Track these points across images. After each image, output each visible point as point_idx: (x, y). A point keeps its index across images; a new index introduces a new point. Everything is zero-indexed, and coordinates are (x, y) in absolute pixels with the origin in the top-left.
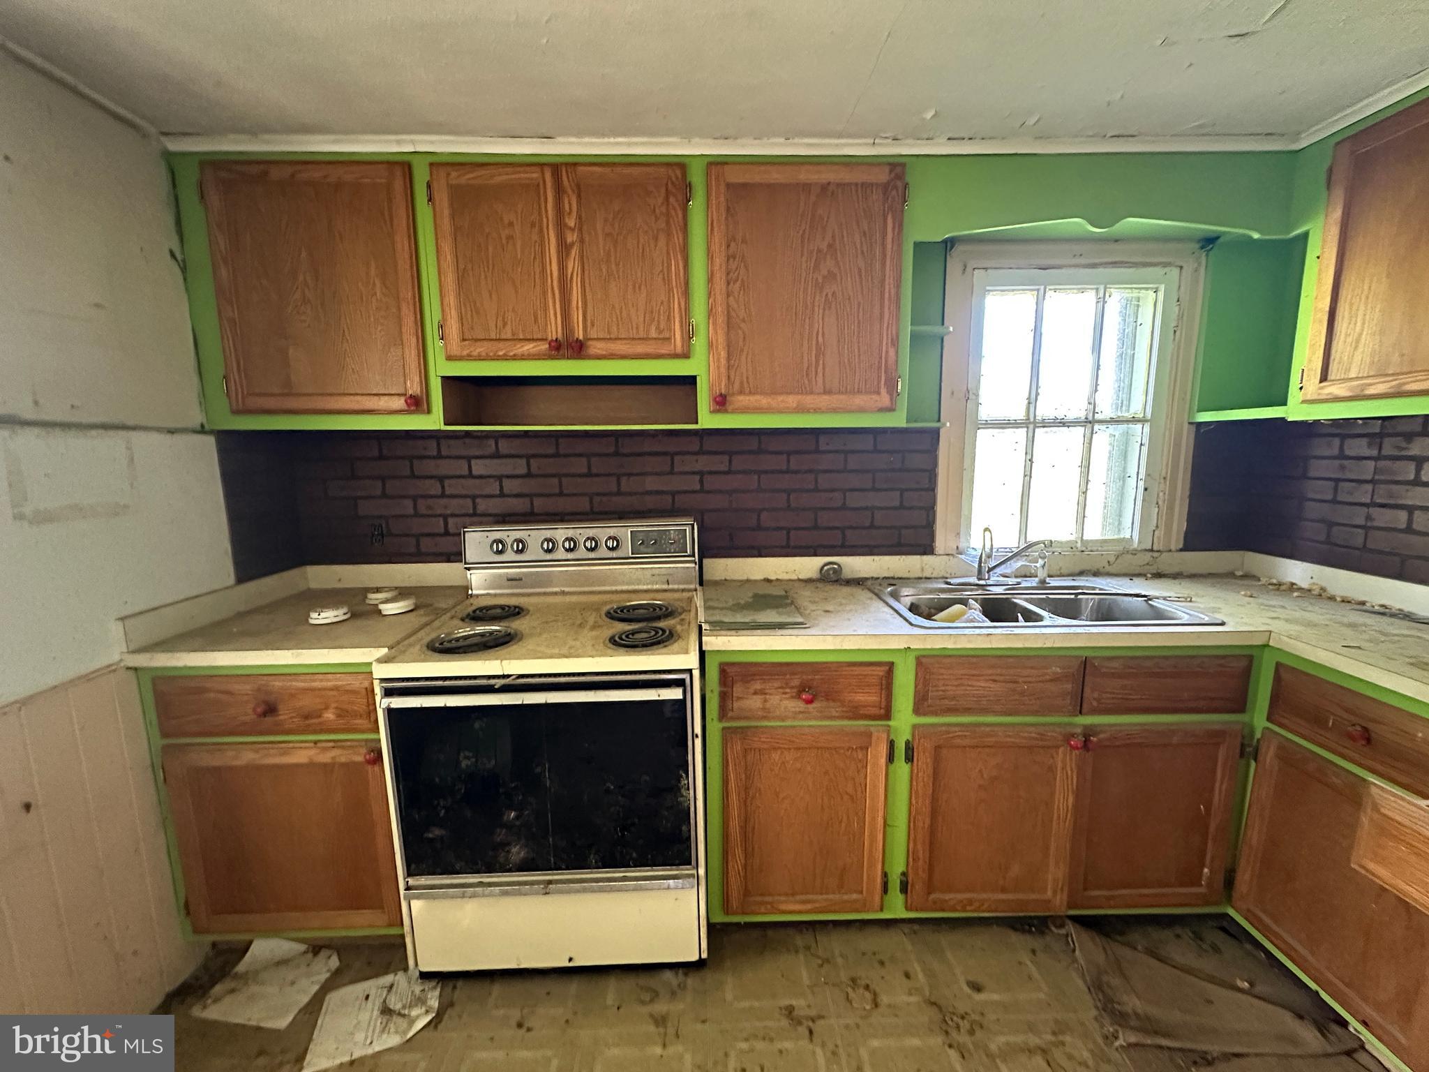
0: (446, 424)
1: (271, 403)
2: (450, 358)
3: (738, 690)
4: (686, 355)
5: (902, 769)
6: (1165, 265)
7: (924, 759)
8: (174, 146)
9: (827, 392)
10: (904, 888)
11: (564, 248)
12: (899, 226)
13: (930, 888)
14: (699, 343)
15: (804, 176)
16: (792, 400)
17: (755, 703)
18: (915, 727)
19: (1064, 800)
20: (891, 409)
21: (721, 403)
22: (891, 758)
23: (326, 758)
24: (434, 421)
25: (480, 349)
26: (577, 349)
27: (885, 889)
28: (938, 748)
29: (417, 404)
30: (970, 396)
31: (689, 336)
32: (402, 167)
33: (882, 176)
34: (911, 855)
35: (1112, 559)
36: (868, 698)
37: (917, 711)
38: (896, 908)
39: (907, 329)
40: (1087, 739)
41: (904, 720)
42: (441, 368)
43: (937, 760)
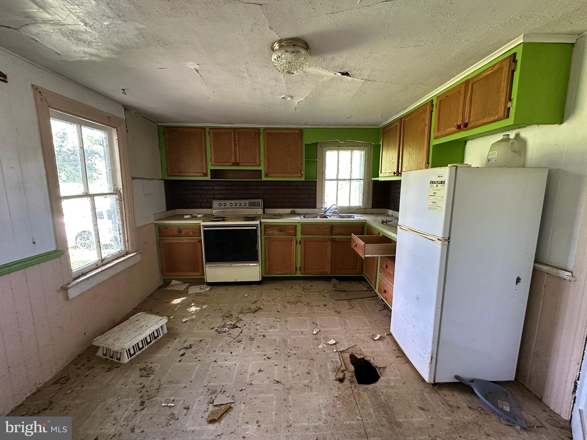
0: (211, 179)
1: (176, 174)
2: (212, 166)
3: (267, 230)
4: (259, 166)
5: (299, 246)
6: (365, 146)
7: (302, 243)
8: (159, 124)
9: (288, 173)
10: (300, 270)
11: (235, 145)
12: (302, 141)
13: (305, 269)
14: (262, 163)
15: (283, 131)
16: (281, 175)
17: (271, 232)
18: (301, 238)
19: (329, 252)
20: (301, 177)
21: (266, 175)
22: (296, 243)
23: (190, 241)
24: (208, 178)
25: (218, 164)
26: (238, 164)
27: (296, 270)
28: (305, 241)
29: (205, 175)
30: (323, 173)
31: (260, 162)
32: (204, 128)
33: (298, 132)
34: (301, 263)
35: (356, 210)
36: (292, 231)
37: (302, 234)
38: (299, 274)
39: (304, 160)
40: (333, 240)
41: (299, 236)
42: (210, 167)
43: (305, 244)
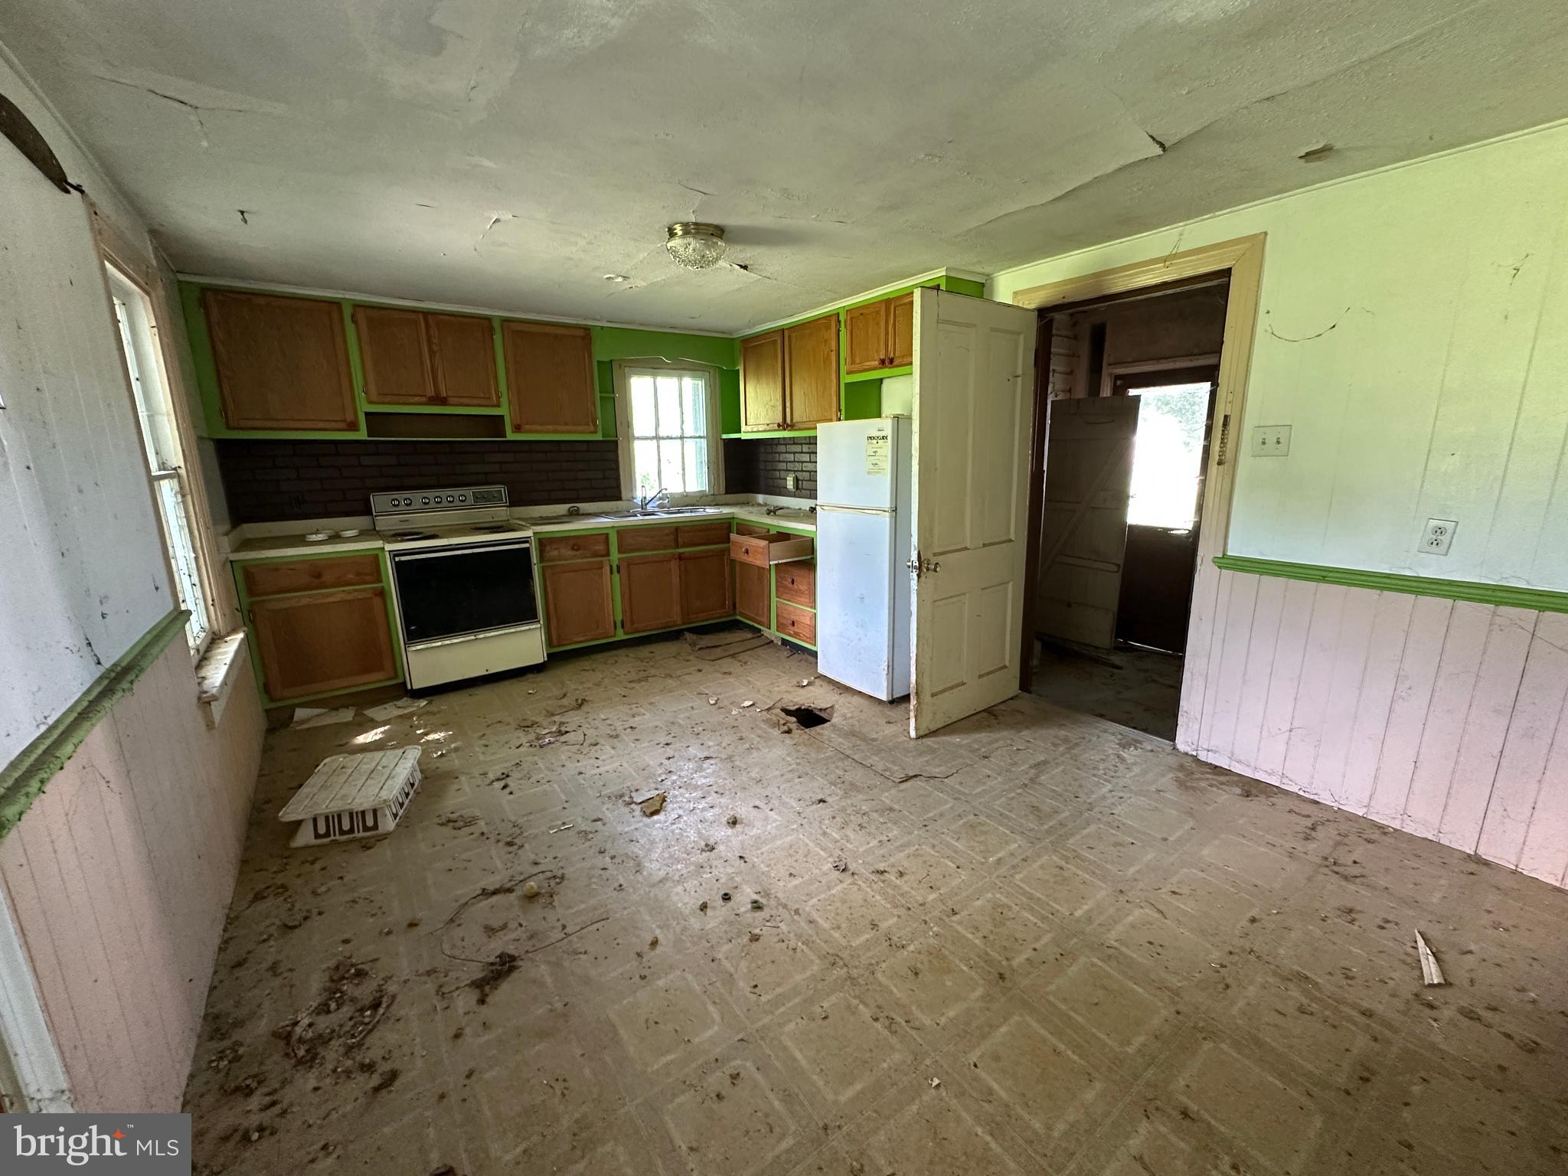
0: (369, 436)
1: (258, 424)
2: (370, 402)
3: (548, 548)
4: (498, 405)
5: (616, 577)
6: (704, 371)
7: (623, 570)
9: (566, 424)
10: (623, 627)
11: (432, 353)
12: (590, 356)
13: (632, 622)
14: (504, 400)
15: (548, 329)
16: (551, 427)
17: (555, 553)
18: (619, 559)
19: (676, 580)
20: (595, 432)
21: (517, 428)
22: (611, 572)
23: (349, 597)
24: (362, 435)
25: (388, 399)
26: (443, 401)
27: (615, 628)
28: (629, 565)
29: (353, 426)
30: (629, 425)
31: (498, 397)
32: (336, 304)
33: (581, 333)
34: (624, 612)
35: (700, 498)
36: (600, 547)
37: (620, 551)
38: (621, 635)
39: (598, 395)
40: (680, 557)
41: (615, 556)
42: (364, 407)
43: (629, 572)
